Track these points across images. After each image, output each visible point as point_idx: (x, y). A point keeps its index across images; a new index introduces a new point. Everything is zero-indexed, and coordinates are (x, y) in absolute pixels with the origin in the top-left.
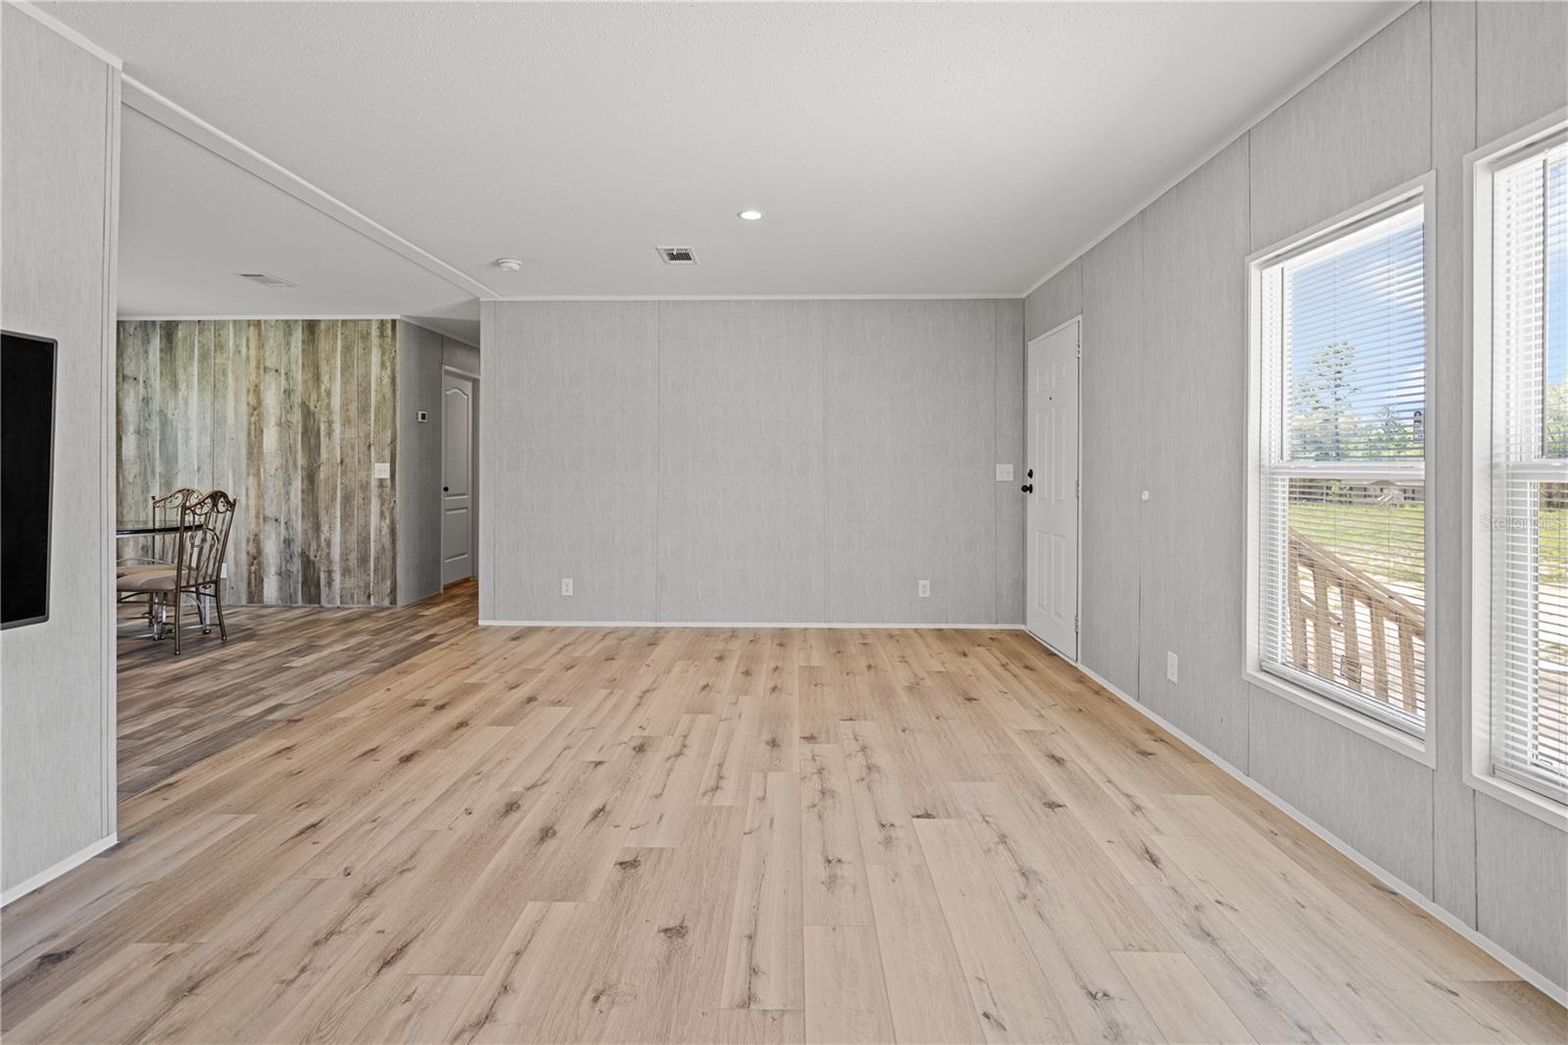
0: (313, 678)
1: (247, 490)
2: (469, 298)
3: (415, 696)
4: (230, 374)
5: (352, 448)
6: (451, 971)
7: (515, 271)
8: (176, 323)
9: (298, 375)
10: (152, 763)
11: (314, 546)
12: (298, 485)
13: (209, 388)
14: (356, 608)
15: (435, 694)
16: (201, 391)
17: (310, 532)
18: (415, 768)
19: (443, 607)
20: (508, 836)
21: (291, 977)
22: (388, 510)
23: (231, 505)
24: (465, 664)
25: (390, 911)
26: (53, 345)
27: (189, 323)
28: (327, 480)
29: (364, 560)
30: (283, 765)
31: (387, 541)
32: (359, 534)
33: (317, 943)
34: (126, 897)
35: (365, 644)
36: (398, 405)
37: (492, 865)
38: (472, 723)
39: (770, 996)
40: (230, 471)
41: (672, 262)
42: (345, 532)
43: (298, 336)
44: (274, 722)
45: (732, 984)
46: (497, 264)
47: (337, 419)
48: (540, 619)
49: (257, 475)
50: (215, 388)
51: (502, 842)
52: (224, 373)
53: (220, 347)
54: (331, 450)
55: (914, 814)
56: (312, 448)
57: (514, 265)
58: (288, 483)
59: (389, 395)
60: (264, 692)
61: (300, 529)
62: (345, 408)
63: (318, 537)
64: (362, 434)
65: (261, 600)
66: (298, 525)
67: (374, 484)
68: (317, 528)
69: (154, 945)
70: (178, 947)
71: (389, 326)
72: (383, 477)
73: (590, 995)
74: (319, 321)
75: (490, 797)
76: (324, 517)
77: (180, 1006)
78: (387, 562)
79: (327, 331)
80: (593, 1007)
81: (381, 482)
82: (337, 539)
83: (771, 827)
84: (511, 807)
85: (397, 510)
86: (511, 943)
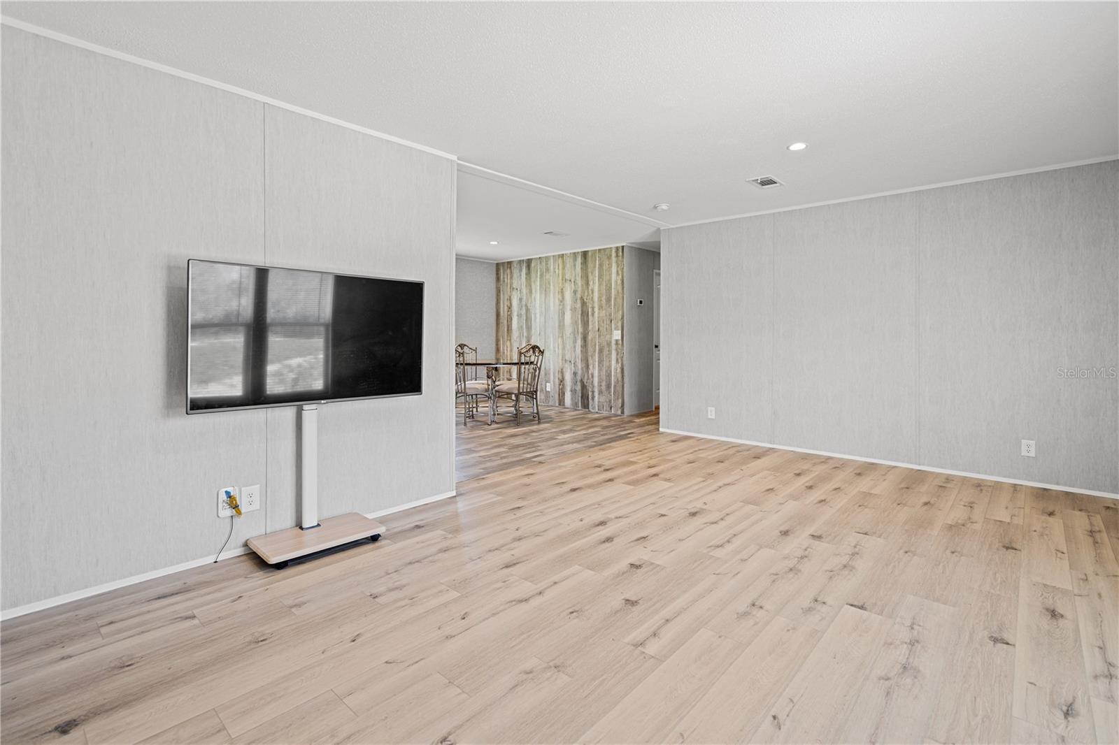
0: (562, 445)
1: (558, 345)
2: (655, 229)
3: (599, 462)
4: (552, 284)
5: (603, 322)
6: (526, 579)
7: (665, 210)
8: (531, 259)
9: (579, 282)
10: (483, 469)
11: (586, 377)
12: (579, 342)
13: (544, 292)
14: (605, 413)
15: (608, 463)
16: (541, 293)
17: (584, 369)
18: (575, 494)
19: (649, 418)
20: (589, 535)
21: (474, 558)
22: (620, 359)
23: (542, 352)
24: (636, 451)
25: (521, 549)
26: (422, 284)
27: (536, 259)
28: (592, 340)
29: (608, 387)
30: (526, 480)
31: (619, 376)
32: (606, 371)
33: (490, 551)
34: (447, 514)
35: (596, 432)
36: (625, 296)
37: (573, 545)
38: (615, 481)
39: (652, 648)
40: (552, 336)
41: (764, 187)
42: (600, 370)
43: (579, 260)
44: (534, 461)
45: (637, 634)
46: (655, 208)
47: (596, 305)
48: (695, 432)
49: (562, 337)
50: (545, 291)
51: (585, 537)
52: (549, 284)
53: (548, 270)
54: (594, 323)
55: (851, 602)
56: (585, 323)
57: (664, 207)
58: (575, 342)
59: (620, 291)
60: (539, 448)
61: (580, 367)
62: (600, 300)
63: (588, 372)
64: (608, 314)
65: (564, 405)
66: (579, 365)
67: (613, 342)
68: (587, 367)
69: (444, 533)
70: (450, 536)
71: (621, 250)
72: (617, 338)
73: (571, 610)
74: (588, 251)
75: (598, 516)
76: (590, 362)
77: (440, 555)
78: (619, 389)
79: (592, 255)
80: (568, 615)
81: (617, 341)
82: (596, 374)
83: (734, 576)
84: (602, 523)
85: (625, 359)
86: (555, 578)
